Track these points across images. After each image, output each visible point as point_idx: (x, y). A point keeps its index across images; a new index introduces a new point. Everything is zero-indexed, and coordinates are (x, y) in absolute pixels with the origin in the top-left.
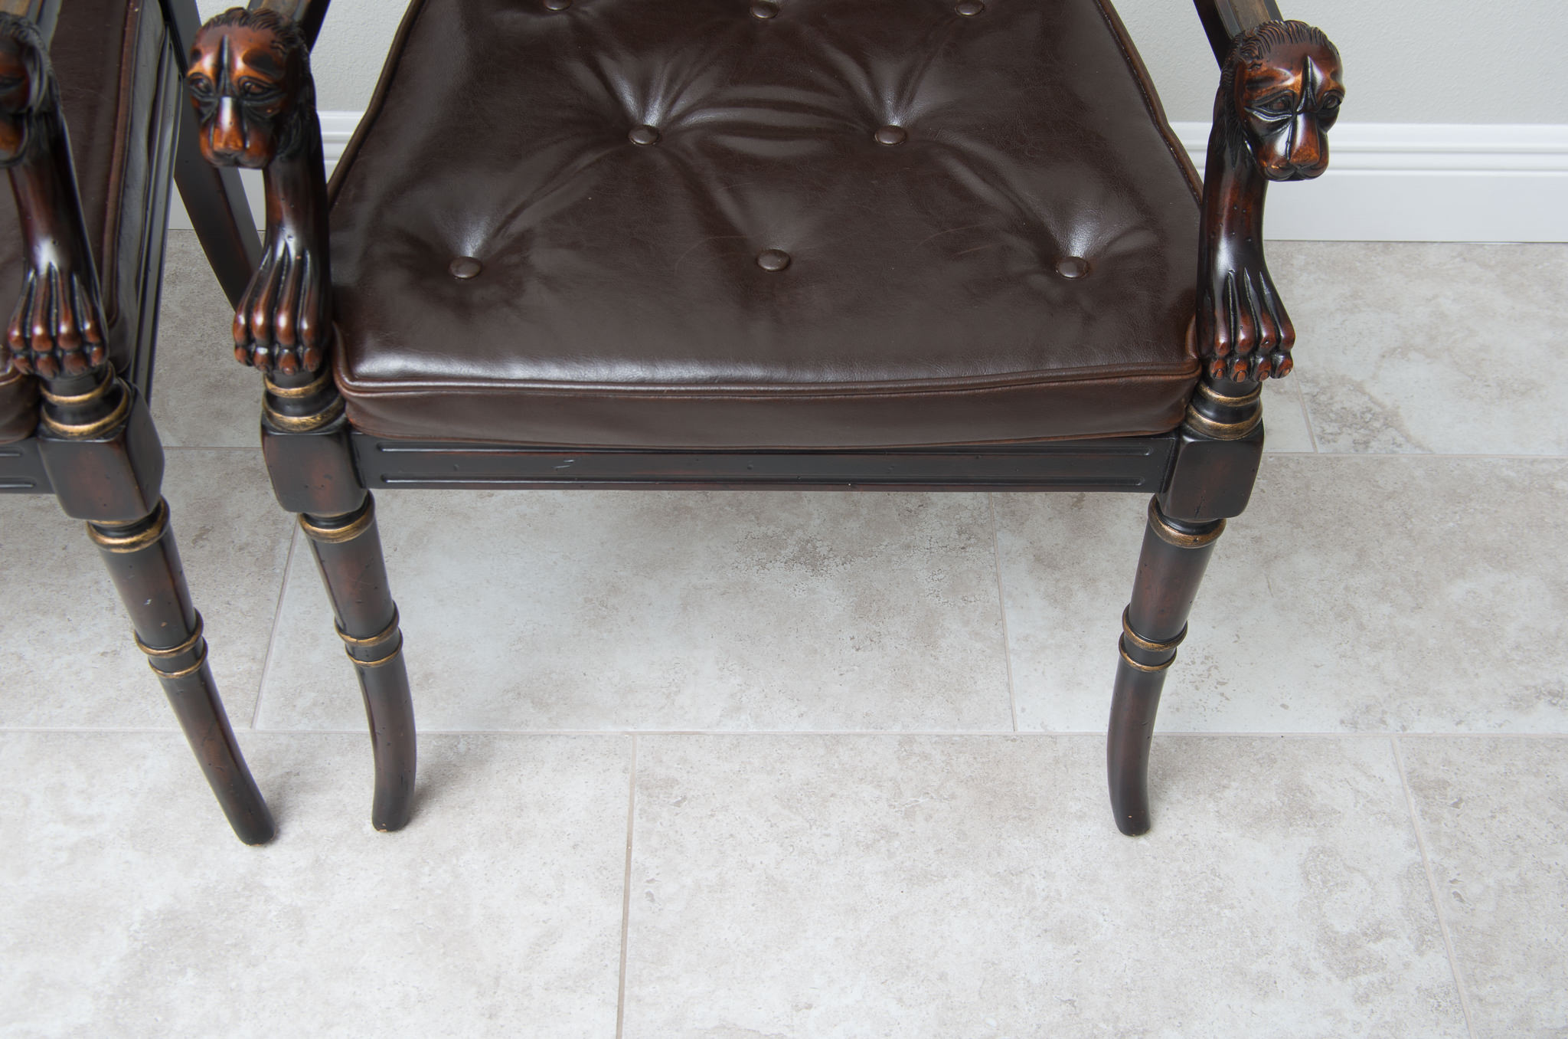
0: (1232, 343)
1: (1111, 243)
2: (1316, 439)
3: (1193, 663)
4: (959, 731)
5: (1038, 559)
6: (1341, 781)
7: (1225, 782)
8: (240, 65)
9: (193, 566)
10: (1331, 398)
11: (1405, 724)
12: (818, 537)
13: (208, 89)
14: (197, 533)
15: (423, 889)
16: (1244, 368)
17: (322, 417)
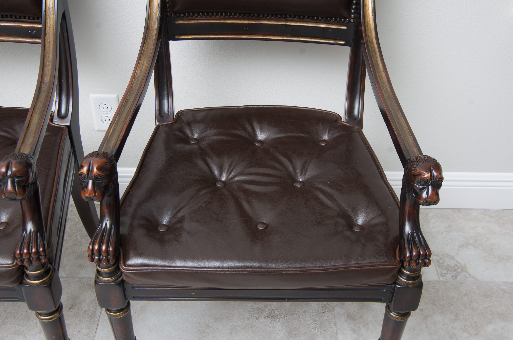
0: (411, 256)
1: (371, 220)
2: (439, 275)
5: (349, 316)
8: (95, 170)
9: (68, 318)
10: (444, 261)
12: (276, 309)
13: (85, 177)
14: (70, 306)
16: (415, 264)
17: (115, 278)
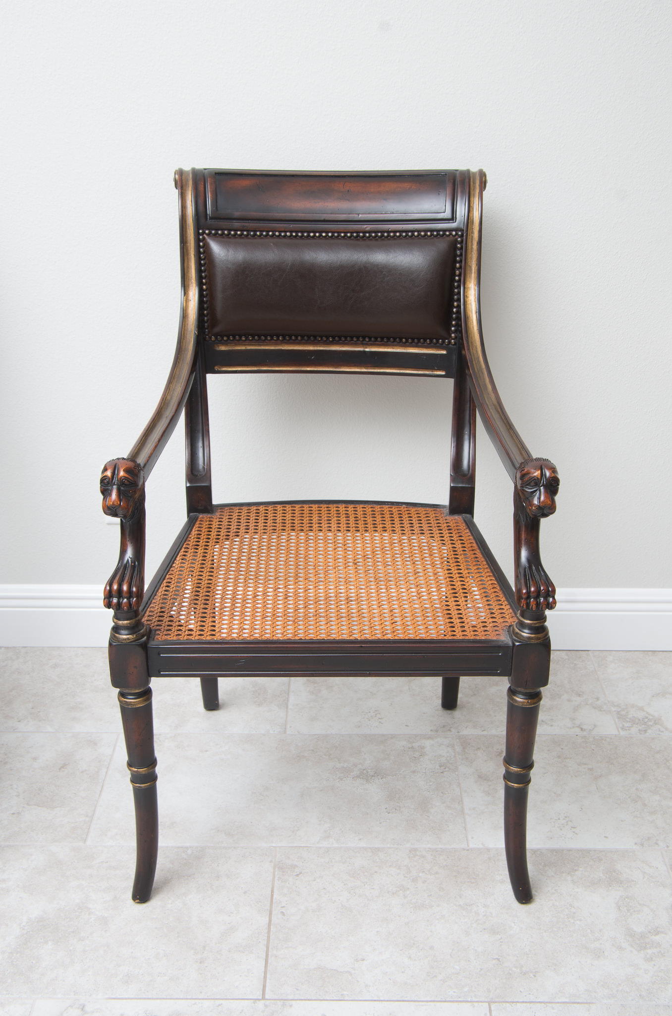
2: (620, 729)
3: (559, 819)
4: (440, 846)
5: (480, 777)
6: (636, 868)
7: (576, 868)
8: (121, 473)
10: (627, 713)
11: (668, 845)
12: (369, 768)
15: (168, 909)
